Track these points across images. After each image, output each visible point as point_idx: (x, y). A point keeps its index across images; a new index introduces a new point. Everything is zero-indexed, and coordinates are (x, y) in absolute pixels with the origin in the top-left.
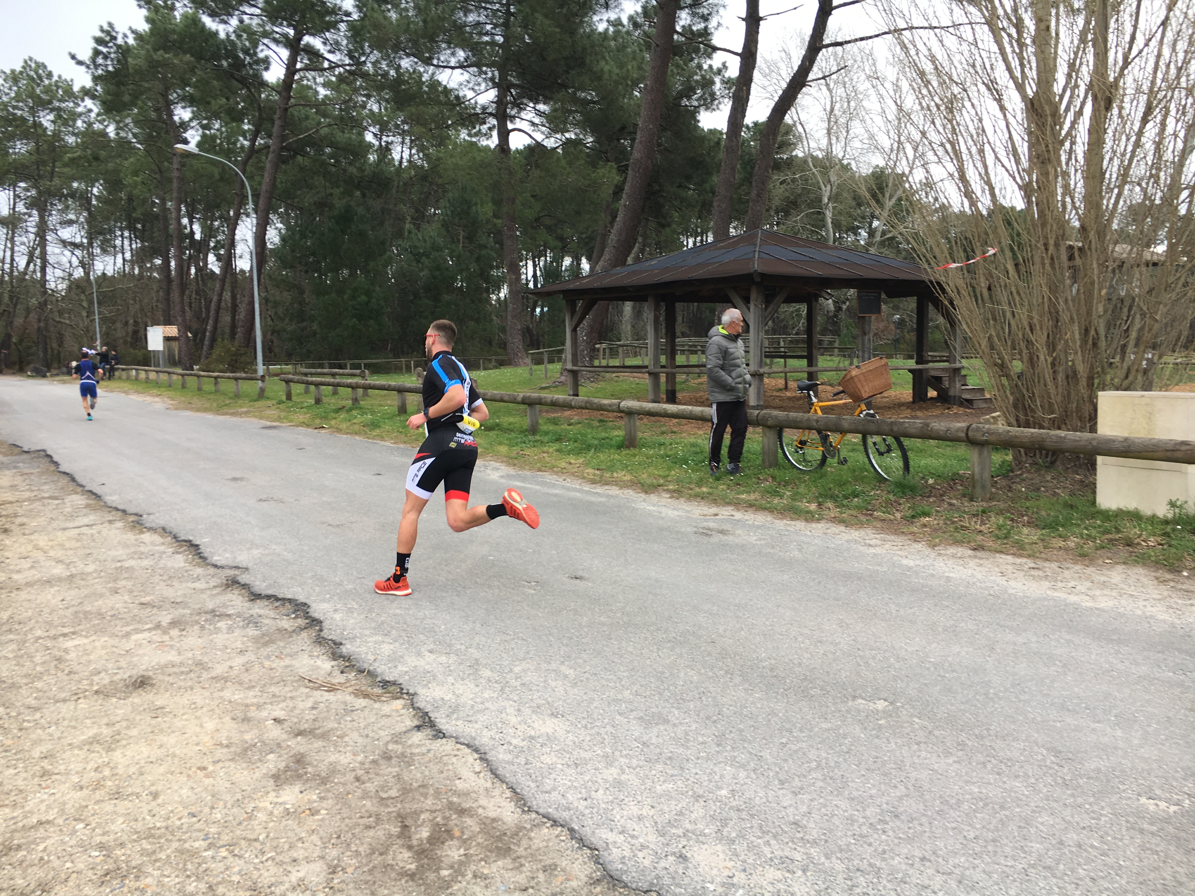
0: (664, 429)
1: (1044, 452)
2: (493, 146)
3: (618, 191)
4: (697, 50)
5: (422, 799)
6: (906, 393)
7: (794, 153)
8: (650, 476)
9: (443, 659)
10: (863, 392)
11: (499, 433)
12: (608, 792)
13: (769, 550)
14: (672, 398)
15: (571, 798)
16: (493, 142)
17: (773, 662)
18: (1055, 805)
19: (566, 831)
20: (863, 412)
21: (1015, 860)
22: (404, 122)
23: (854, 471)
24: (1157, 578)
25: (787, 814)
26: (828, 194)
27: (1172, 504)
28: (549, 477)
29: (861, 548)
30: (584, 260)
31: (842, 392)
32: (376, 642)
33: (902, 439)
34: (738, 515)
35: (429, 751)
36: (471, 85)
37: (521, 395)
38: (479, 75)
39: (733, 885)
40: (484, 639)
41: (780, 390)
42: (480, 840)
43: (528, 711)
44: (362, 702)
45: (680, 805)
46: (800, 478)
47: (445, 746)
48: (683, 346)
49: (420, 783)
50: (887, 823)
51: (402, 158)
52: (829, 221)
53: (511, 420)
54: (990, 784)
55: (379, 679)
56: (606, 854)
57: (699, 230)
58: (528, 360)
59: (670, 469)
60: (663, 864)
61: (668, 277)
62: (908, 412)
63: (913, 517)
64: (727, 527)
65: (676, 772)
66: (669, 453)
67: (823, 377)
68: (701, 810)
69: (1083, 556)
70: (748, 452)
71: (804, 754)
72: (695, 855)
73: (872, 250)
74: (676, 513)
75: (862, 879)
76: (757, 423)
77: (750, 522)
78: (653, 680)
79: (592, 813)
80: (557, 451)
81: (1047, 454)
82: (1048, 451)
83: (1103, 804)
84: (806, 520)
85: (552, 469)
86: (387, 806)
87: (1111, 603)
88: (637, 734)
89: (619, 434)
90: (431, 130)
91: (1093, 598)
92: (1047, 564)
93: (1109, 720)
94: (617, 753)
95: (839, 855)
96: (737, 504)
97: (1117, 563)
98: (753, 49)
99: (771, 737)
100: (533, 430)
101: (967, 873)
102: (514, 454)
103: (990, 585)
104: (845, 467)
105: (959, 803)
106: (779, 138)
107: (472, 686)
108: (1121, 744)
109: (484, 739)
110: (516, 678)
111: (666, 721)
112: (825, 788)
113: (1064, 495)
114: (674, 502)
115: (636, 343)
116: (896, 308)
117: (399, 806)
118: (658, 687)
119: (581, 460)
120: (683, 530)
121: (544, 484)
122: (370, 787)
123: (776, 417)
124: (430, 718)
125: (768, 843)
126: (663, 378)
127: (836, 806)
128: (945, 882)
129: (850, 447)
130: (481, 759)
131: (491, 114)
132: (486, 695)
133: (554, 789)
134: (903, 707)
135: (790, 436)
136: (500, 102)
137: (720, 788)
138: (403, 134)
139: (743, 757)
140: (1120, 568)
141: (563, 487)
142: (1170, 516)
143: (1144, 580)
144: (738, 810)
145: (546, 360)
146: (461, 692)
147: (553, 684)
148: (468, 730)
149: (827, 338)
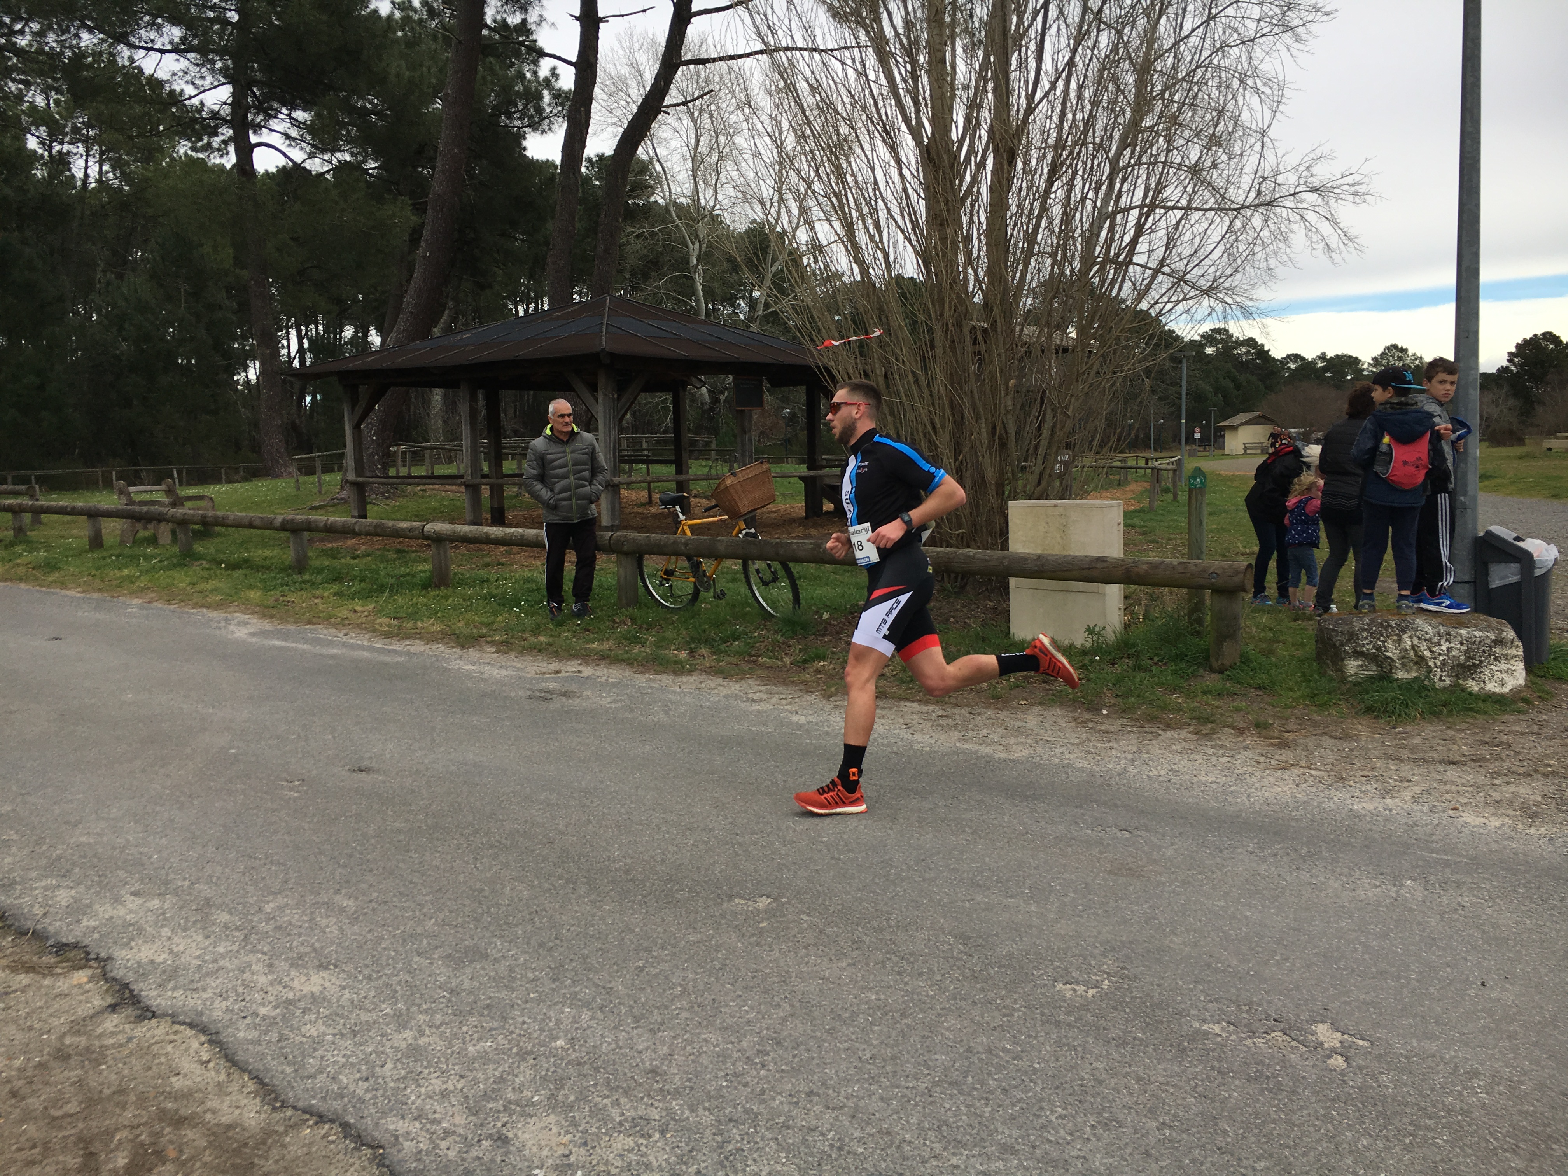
0: (487, 560)
1: (953, 575)
2: (228, 166)
3: (415, 237)
4: (518, 55)
5: (118, 1111)
6: (797, 506)
7: (652, 199)
8: (467, 624)
9: (156, 903)
10: (741, 507)
11: (247, 572)
12: (399, 1066)
13: (626, 715)
14: (499, 519)
15: (345, 1081)
16: (230, 160)
17: (629, 861)
18: (963, 1003)
19: (337, 1128)
20: (742, 532)
21: (917, 1079)
22: (88, 125)
23: (734, 606)
24: (1075, 720)
25: (642, 1061)
26: (696, 253)
27: (1090, 631)
28: (323, 632)
29: (743, 705)
30: (373, 332)
31: (716, 506)
32: (46, 889)
33: (791, 565)
34: (587, 671)
35: (130, 1040)
36: (188, 78)
37: (280, 518)
38: (203, 65)
39: (569, 1166)
40: (219, 869)
41: (642, 505)
42: (207, 1158)
43: (285, 966)
44: (24, 979)
45: (500, 1069)
46: (666, 619)
47: (158, 1030)
48: (515, 448)
49: (113, 1089)
50: (768, 1054)
51: (86, 176)
52: (700, 288)
53: (267, 553)
54: (890, 987)
55: (51, 942)
56: (394, 1151)
57: (532, 295)
58: (293, 469)
59: (495, 614)
60: (475, 1152)
61: (486, 355)
62: (800, 531)
63: (805, 661)
64: (574, 687)
65: (496, 1024)
66: (495, 592)
67: (697, 487)
68: (528, 1072)
69: (996, 697)
70: (601, 586)
71: (666, 978)
72: (520, 1134)
73: (754, 327)
74: (504, 672)
75: (735, 1131)
76: (610, 549)
77: (603, 679)
78: (467, 902)
79: (375, 1097)
80: (335, 594)
81: (956, 578)
82: (957, 574)
83: (1016, 996)
84: (675, 673)
85: (327, 619)
86: (61, 1128)
87: (1025, 753)
88: (442, 978)
89: (424, 568)
90: (131, 138)
91: (1007, 748)
92: (957, 711)
93: (1023, 892)
94: (414, 1009)
95: (707, 1105)
96: (585, 657)
97: (1032, 704)
98: (592, 60)
99: (624, 961)
100: (300, 566)
101: (862, 1103)
102: (271, 601)
103: (893, 740)
104: (723, 602)
105: (854, 1015)
106: (631, 177)
107: (200, 938)
108: (1035, 921)
109: (218, 1011)
110: (268, 920)
111: (486, 956)
112: (692, 1019)
113: (975, 626)
114: (501, 658)
115: (448, 445)
116: (786, 401)
117: (81, 1125)
118: (474, 911)
119: (371, 607)
120: (513, 694)
121: (316, 641)
122: (36, 1103)
123: (634, 540)
124: (131, 991)
125: (617, 1103)
126: (485, 491)
127: (705, 1040)
128: (836, 1119)
129: (729, 577)
130: (210, 1042)
131: (226, 121)
132: (221, 949)
133: (321, 1071)
134: (789, 903)
135: (653, 564)
136: (237, 103)
137: (556, 1038)
138: (87, 142)
139: (587, 993)
140: (1036, 709)
141: (344, 645)
142: (1088, 645)
143: (1062, 723)
144: (579, 1064)
145: (319, 470)
146: (181, 948)
147: (324, 922)
148: (192, 1003)
149: (702, 438)
